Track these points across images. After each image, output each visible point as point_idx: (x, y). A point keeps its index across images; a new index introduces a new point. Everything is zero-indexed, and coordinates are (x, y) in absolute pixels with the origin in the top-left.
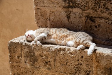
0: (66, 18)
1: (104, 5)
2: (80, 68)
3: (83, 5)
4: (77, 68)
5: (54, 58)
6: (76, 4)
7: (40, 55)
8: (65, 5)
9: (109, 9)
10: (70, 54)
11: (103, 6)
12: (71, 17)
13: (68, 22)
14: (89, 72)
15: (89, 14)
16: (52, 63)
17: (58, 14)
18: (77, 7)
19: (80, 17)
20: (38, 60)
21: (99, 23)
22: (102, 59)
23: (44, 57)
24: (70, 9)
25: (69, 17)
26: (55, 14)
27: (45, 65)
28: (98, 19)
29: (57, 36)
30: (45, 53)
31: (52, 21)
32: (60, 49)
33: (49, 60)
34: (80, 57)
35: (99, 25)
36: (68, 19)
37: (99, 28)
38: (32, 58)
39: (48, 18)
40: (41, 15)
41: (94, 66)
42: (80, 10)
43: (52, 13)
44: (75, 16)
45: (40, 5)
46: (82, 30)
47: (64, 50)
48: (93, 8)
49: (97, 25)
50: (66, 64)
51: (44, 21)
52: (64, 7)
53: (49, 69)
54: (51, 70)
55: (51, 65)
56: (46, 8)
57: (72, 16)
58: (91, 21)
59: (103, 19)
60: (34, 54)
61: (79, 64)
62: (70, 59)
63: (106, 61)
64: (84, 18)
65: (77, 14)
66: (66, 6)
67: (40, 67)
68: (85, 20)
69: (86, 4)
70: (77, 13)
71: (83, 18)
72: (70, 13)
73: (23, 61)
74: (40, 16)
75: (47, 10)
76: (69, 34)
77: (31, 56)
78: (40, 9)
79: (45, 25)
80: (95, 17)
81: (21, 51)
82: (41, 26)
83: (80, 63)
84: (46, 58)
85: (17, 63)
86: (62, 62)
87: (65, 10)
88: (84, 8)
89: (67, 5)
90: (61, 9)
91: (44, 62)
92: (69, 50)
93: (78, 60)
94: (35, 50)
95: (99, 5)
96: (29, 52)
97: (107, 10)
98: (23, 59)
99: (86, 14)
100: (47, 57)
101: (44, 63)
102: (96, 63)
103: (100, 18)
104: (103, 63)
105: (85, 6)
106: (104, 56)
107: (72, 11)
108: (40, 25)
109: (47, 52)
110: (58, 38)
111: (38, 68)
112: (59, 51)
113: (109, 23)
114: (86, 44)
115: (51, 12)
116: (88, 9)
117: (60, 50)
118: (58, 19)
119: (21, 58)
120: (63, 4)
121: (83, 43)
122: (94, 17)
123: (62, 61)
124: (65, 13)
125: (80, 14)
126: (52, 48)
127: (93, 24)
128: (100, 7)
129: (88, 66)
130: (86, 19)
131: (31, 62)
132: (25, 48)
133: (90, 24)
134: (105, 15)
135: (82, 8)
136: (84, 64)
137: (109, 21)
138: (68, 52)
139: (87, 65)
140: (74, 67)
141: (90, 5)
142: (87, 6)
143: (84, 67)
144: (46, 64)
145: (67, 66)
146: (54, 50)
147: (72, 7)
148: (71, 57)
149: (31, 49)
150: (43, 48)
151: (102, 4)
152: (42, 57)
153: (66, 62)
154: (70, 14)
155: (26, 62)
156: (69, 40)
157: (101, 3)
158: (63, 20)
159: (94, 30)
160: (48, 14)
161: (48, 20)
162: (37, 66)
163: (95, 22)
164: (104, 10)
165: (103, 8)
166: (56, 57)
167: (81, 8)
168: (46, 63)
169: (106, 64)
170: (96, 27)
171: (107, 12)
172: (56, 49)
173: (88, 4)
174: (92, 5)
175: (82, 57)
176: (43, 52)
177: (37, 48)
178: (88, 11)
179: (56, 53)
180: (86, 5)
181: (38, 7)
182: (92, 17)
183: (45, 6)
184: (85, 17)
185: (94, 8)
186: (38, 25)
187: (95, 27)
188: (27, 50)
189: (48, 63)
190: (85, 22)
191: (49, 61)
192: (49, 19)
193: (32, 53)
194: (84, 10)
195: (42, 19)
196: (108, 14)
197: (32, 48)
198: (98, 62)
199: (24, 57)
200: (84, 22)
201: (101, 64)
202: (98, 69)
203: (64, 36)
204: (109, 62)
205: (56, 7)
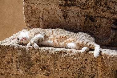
0: (63, 18)
1: (106, 4)
2: (83, 71)
3: (82, 4)
4: (80, 72)
5: (53, 61)
6: (74, 2)
7: (37, 59)
8: (62, 3)
9: (110, 8)
10: (72, 57)
11: (104, 5)
12: (68, 16)
14: (94, 75)
15: (89, 13)
16: (51, 68)
17: (53, 13)
18: (76, 5)
19: (79, 16)
20: (33, 65)
21: (100, 23)
22: (108, 61)
23: (41, 61)
24: (68, 8)
25: (65, 17)
26: (49, 12)
27: (43, 71)
28: (99, 19)
30: (43, 56)
31: (46, 21)
32: (61, 51)
33: (47, 65)
34: (84, 59)
35: (100, 25)
36: (65, 18)
37: (99, 28)
38: (27, 62)
39: (41, 17)
40: (32, 13)
41: (99, 69)
43: (46, 11)
44: (72, 15)
45: (31, 2)
47: (65, 53)
48: (93, 7)
49: (97, 25)
50: (68, 68)
51: (36, 20)
52: (61, 5)
53: (47, 75)
54: (50, 75)
55: (49, 70)
56: (39, 5)
57: (70, 14)
58: (91, 21)
59: (104, 19)
60: (29, 58)
61: (82, 67)
62: (72, 62)
63: (113, 63)
65: (76, 13)
66: (62, 4)
67: (36, 72)
68: (84, 20)
69: (86, 2)
70: (75, 12)
71: (82, 17)
72: (67, 11)
73: (15, 67)
74: (30, 15)
75: (40, 8)
76: (67, 35)
77: (25, 60)
78: (31, 6)
79: (37, 25)
80: (95, 17)
81: (12, 56)
82: (32, 26)
83: (84, 67)
84: (44, 62)
85: (6, 69)
86: (62, 66)
87: (62, 8)
88: (84, 6)
89: (64, 3)
90: (57, 7)
91: (42, 67)
92: (71, 52)
93: (81, 63)
94: (30, 54)
95: (100, 4)
96: (23, 56)
97: (108, 9)
98: (15, 64)
99: (86, 13)
100: (45, 61)
101: (42, 68)
102: (102, 66)
103: (101, 17)
104: (109, 65)
105: (84, 4)
106: (110, 57)
107: (70, 10)
108: (30, 24)
109: (46, 55)
111: (34, 74)
112: (59, 54)
113: (110, 23)
115: (44, 11)
116: (88, 8)
117: (61, 53)
118: (53, 18)
119: (11, 63)
120: (60, 2)
121: (87, 45)
122: (94, 17)
123: (63, 65)
124: (61, 11)
125: (78, 13)
126: (51, 51)
127: (93, 24)
128: (101, 6)
129: (92, 69)
130: (85, 18)
131: (25, 67)
132: (17, 52)
133: (90, 24)
134: (107, 14)
135: (81, 6)
136: (88, 67)
137: (110, 21)
138: (70, 55)
139: (91, 68)
140: (77, 71)
141: (90, 3)
142: (87, 5)
143: (88, 70)
144: (44, 69)
145: (69, 70)
146: (53, 53)
147: (69, 5)
148: (73, 60)
149: (26, 52)
150: (40, 51)
151: (103, 3)
152: (39, 61)
153: (67, 66)
154: (68, 13)
155: (18, 68)
156: (70, 42)
158: (58, 19)
159: (94, 30)
160: (41, 13)
161: (41, 19)
162: (33, 72)
163: (95, 22)
164: (106, 10)
165: (105, 7)
166: (55, 61)
167: (79, 7)
168: (44, 67)
169: (112, 66)
170: (96, 27)
171: (109, 12)
172: (56, 52)
173: (88, 2)
174: (92, 4)
175: (86, 60)
176: (40, 56)
177: (34, 51)
178: (88, 10)
179: (56, 56)
180: (86, 4)
181: (29, 4)
183: (37, 4)
184: (85, 16)
185: (95, 7)
186: (28, 25)
187: (95, 27)
188: (20, 54)
189: (46, 68)
190: (84, 21)
191: (48, 66)
192: (42, 18)
193: (26, 58)
194: (83, 9)
195: (33, 18)
196: (110, 13)
197: (27, 52)
198: (104, 64)
199: (17, 62)
200: (83, 21)
201: (106, 66)
202: (104, 72)
203: (63, 37)
204: (115, 64)
205: (50, 4)
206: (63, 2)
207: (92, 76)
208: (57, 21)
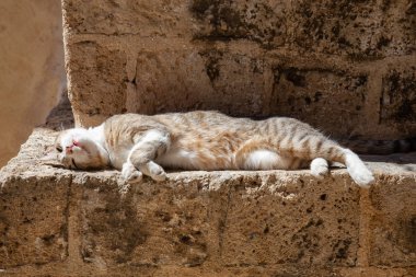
0: (204, 77)
1: (336, 31)
2: (315, 236)
3: (265, 32)
4: (304, 238)
5: (216, 215)
6: (241, 28)
7: (158, 214)
8: (203, 29)
9: (348, 44)
10: (279, 195)
11: (331, 35)
12: (222, 70)
13: (211, 90)
14: (347, 243)
15: (286, 59)
16: (211, 238)
17: (172, 62)
18: (244, 36)
19: (256, 70)
20: (147, 235)
21: (318, 87)
22: (389, 193)
23: (176, 218)
24: (220, 45)
25: (213, 73)
26: (158, 62)
27: (179, 252)
28: (316, 76)
29: (200, 137)
30: (179, 203)
31: (148, 90)
32: (241, 179)
33: (196, 229)
34: (317, 196)
35: (318, 95)
36: (212, 79)
37: (318, 105)
38: (122, 230)
39: (131, 79)
40: (99, 68)
41: (364, 220)
42: (257, 45)
43: (149, 57)
44: (236, 67)
45: (94, 28)
46: (261, 113)
47: (255, 183)
48: (299, 41)
49: (311, 95)
50: (267, 231)
51: (112, 88)
52: (197, 38)
53: (196, 262)
54: (205, 264)
55: (204, 247)
56: (123, 40)
57: (227, 66)
58: (292, 84)
59: (331, 76)
60: (130, 213)
61: (311, 223)
62: (280, 211)
63: (403, 200)
64: (267, 75)
65: (246, 61)
66: (204, 32)
67: (155, 260)
68: (272, 81)
69: (279, 27)
70: (245, 58)
71: (265, 74)
72: (217, 56)
73: (75, 252)
74: (92, 74)
75: (128, 48)
77: (114, 224)
78: (93, 43)
79: (116, 106)
80: (305, 70)
81: (66, 212)
82: (98, 109)
83: (316, 220)
84: (184, 221)
85: (39, 264)
86: (248, 228)
87: (202, 46)
88: (271, 39)
89: (209, 29)
90: (185, 44)
91: (176, 239)
92: (273, 179)
93: (309, 211)
94: (135, 198)
95: (320, 32)
96: (107, 211)
97: (342, 45)
98: (74, 242)
99: (277, 61)
100: (190, 218)
101: (176, 243)
102: (372, 211)
103: (321, 71)
104: (394, 207)
105: (273, 32)
106: (395, 183)
107: (228, 51)
108: (92, 105)
109: (192, 197)
110: (208, 145)
111: (148, 265)
112: (236, 187)
113: (347, 88)
114: (330, 151)
115: (143, 57)
116: (283, 45)
117: (240, 184)
118: (173, 79)
119: (61, 241)
120: (195, 26)
121: (321, 150)
122: (301, 71)
123: (249, 224)
124: (199, 56)
125: (255, 60)
126: (209, 181)
127: (300, 92)
128: (321, 37)
129: (342, 224)
130: (275, 77)
131: (114, 248)
132: (86, 198)
133: (289, 93)
134: (337, 61)
135: (262, 39)
136: (330, 219)
137: (347, 80)
138: (272, 188)
139: (340, 221)
140: (294, 237)
141: (290, 30)
142: (280, 34)
143: (330, 230)
144: (183, 245)
145: (270, 238)
146: (218, 187)
147: (226, 38)
148: (284, 204)
149: (119, 195)
150: (171, 185)
151: (327, 29)
152: (167, 219)
153: (264, 227)
154: (221, 62)
155: (88, 255)
157: (326, 26)
158: (191, 83)
159: (300, 110)
160: (132, 64)
161: (129, 85)
162: (144, 261)
163: (303, 86)
164: (335, 48)
165: (332, 40)
166: (225, 214)
167: (258, 41)
168: (185, 240)
169: (402, 207)
170: (308, 100)
171: (344, 53)
172: (227, 181)
173: (283, 26)
174: (295, 31)
175: (323, 197)
176: (171, 203)
177: (147, 188)
178: (282, 51)
179: (225, 198)
180: (277, 31)
181: (87, 37)
182: (296, 69)
183: (116, 34)
184: (273, 70)
185: (303, 39)
186: (85, 107)
187: (304, 102)
188: (96, 201)
189: (193, 239)
190: (271, 86)
191: (199, 233)
192: (134, 82)
193: (118, 214)
194: (270, 47)
195: (102, 84)
196: (347, 59)
197: (124, 192)
198: (376, 205)
199: (81, 233)
200: (268, 86)
201: (385, 210)
202: (376, 230)
203: (227, 135)
204: (410, 201)
205: (164, 35)
206: (207, 27)
207: (342, 246)
208: (186, 89)
